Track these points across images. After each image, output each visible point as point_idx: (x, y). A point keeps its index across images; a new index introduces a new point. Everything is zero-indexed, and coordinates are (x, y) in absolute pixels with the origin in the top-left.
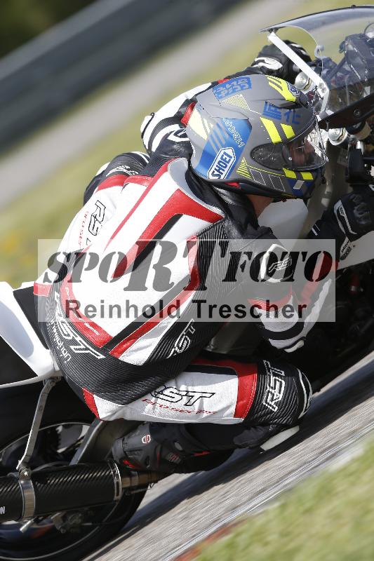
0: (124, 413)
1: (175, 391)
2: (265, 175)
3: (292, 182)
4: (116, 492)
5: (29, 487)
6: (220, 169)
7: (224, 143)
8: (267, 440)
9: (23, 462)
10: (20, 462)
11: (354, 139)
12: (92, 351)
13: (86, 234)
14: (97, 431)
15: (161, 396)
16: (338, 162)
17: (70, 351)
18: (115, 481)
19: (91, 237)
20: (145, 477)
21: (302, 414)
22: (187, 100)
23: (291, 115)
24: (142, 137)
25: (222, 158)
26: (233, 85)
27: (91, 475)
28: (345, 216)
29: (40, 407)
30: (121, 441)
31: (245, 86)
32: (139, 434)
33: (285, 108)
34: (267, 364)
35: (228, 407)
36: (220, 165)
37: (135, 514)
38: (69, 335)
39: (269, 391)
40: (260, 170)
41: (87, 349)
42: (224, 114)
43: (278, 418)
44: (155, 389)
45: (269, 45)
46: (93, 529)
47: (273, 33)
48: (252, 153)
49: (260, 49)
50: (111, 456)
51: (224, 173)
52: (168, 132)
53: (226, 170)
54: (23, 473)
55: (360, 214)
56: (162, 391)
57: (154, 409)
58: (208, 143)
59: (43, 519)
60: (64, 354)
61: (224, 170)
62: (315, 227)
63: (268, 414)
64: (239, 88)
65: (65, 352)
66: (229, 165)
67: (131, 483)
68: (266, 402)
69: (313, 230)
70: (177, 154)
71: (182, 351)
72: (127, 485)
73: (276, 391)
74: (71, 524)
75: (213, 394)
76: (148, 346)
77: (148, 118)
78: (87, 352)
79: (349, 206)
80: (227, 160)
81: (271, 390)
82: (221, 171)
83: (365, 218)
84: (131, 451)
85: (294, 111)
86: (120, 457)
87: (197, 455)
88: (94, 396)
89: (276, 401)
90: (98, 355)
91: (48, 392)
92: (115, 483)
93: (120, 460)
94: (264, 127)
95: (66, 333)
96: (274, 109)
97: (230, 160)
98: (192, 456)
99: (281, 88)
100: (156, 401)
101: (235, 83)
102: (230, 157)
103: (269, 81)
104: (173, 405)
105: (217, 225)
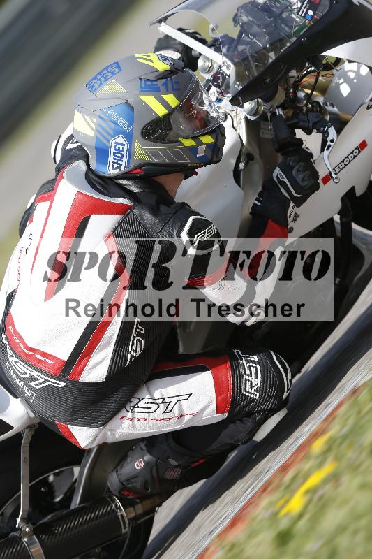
0: (105, 437)
1: (150, 401)
2: (164, 151)
3: (193, 150)
4: (122, 524)
5: (35, 543)
6: (118, 160)
7: (112, 133)
8: (257, 430)
9: (22, 519)
10: (18, 520)
11: (271, 107)
12: (52, 382)
14: (87, 472)
15: (137, 410)
17: (31, 388)
18: (119, 514)
20: (148, 503)
21: (285, 395)
23: (169, 82)
25: (115, 149)
26: (104, 74)
27: (93, 514)
28: (285, 180)
29: (25, 459)
31: (115, 71)
32: (131, 461)
33: (161, 78)
34: (238, 353)
35: (207, 406)
36: (116, 156)
38: (25, 373)
39: (246, 380)
40: (157, 148)
41: (46, 381)
42: (103, 105)
45: (162, 37)
47: (163, 23)
48: (143, 134)
50: (109, 491)
51: (123, 163)
53: (124, 159)
54: (25, 530)
56: (137, 404)
57: (133, 424)
58: (97, 138)
60: (28, 393)
61: (122, 161)
62: (257, 200)
63: (250, 402)
64: (110, 75)
65: (28, 390)
66: (125, 153)
67: (135, 512)
68: (246, 391)
69: (257, 202)
71: (138, 353)
72: (133, 515)
73: (253, 378)
75: (190, 394)
76: (103, 360)
78: (47, 384)
79: (287, 170)
80: (121, 149)
81: (247, 377)
84: (127, 480)
85: (171, 79)
86: (118, 490)
87: (193, 465)
88: (69, 426)
89: (256, 387)
90: (58, 384)
91: (29, 441)
92: (120, 517)
93: (119, 492)
94: (146, 103)
95: (22, 372)
96: (150, 83)
97: (123, 148)
98: (189, 468)
99: (151, 61)
100: (133, 415)
101: (105, 72)
102: (123, 145)
103: (138, 58)
104: (153, 416)
105: (128, 215)
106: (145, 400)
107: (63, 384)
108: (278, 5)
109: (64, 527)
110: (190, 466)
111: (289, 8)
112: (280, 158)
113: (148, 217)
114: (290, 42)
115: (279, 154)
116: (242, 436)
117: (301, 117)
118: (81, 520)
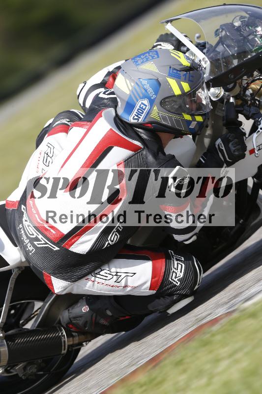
0: (72, 289)
1: (108, 272)
2: (170, 118)
3: (189, 122)
4: (63, 348)
5: (4, 345)
6: (138, 114)
8: (172, 306)
11: (228, 95)
12: (50, 245)
13: (42, 166)
14: (49, 306)
15: (98, 276)
16: (216, 113)
17: (34, 246)
18: (63, 340)
19: (45, 167)
20: (82, 337)
21: (197, 287)
22: (109, 72)
23: (188, 75)
24: (78, 98)
25: (140, 107)
26: (146, 56)
27: (46, 336)
28: (223, 148)
29: (11, 288)
30: (67, 311)
31: (154, 56)
32: (80, 306)
33: (183, 71)
34: (171, 252)
35: (145, 283)
36: (139, 112)
37: (73, 366)
38: (33, 235)
39: (173, 271)
40: (166, 114)
41: (46, 243)
43: (180, 290)
44: (94, 271)
46: (43, 377)
47: (169, 24)
48: (161, 103)
49: (157, 37)
50: (59, 322)
51: (142, 117)
52: (98, 92)
53: (143, 115)
55: (234, 147)
56: (99, 272)
57: (93, 285)
58: (130, 96)
59: (10, 369)
61: (141, 116)
62: (202, 157)
63: (173, 287)
64: (150, 58)
65: (30, 247)
66: (145, 112)
67: (73, 341)
68: (172, 279)
69: (202, 159)
70: (107, 106)
71: (113, 243)
72: (71, 343)
73: (178, 271)
74: (30, 372)
75: (135, 274)
76: (89, 241)
77: (82, 85)
78: (47, 245)
79: (226, 142)
80: (144, 108)
81: (175, 270)
82: (139, 116)
83: (238, 150)
84: (74, 318)
85: (190, 73)
86: (66, 323)
87: (121, 319)
88: (52, 277)
89: (179, 278)
90: (54, 248)
91: (16, 277)
92: (63, 342)
93: (67, 325)
94: (169, 84)
95: (31, 233)
96: (175, 71)
97: (145, 108)
98: (118, 320)
99: (180, 57)
100: (95, 279)
101: (147, 55)
102: (146, 106)
103: (171, 52)
104: (107, 282)
105: (137, 153)
106: (105, 271)
107: (57, 249)
108: (247, 30)
109: (25, 340)
110: (119, 318)
111: (255, 33)
112: (225, 131)
113: (150, 158)
114: (251, 55)
115: (225, 128)
116: (161, 308)
117: (246, 108)
118: (37, 338)
